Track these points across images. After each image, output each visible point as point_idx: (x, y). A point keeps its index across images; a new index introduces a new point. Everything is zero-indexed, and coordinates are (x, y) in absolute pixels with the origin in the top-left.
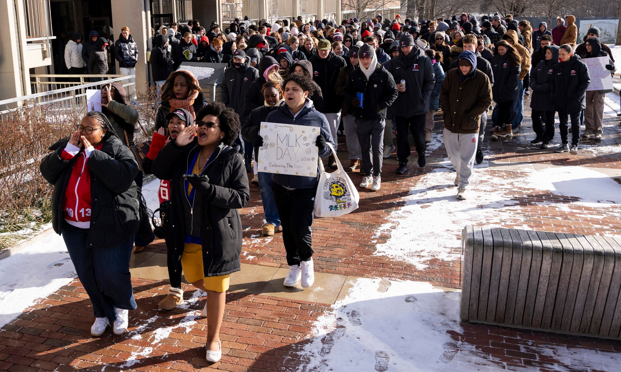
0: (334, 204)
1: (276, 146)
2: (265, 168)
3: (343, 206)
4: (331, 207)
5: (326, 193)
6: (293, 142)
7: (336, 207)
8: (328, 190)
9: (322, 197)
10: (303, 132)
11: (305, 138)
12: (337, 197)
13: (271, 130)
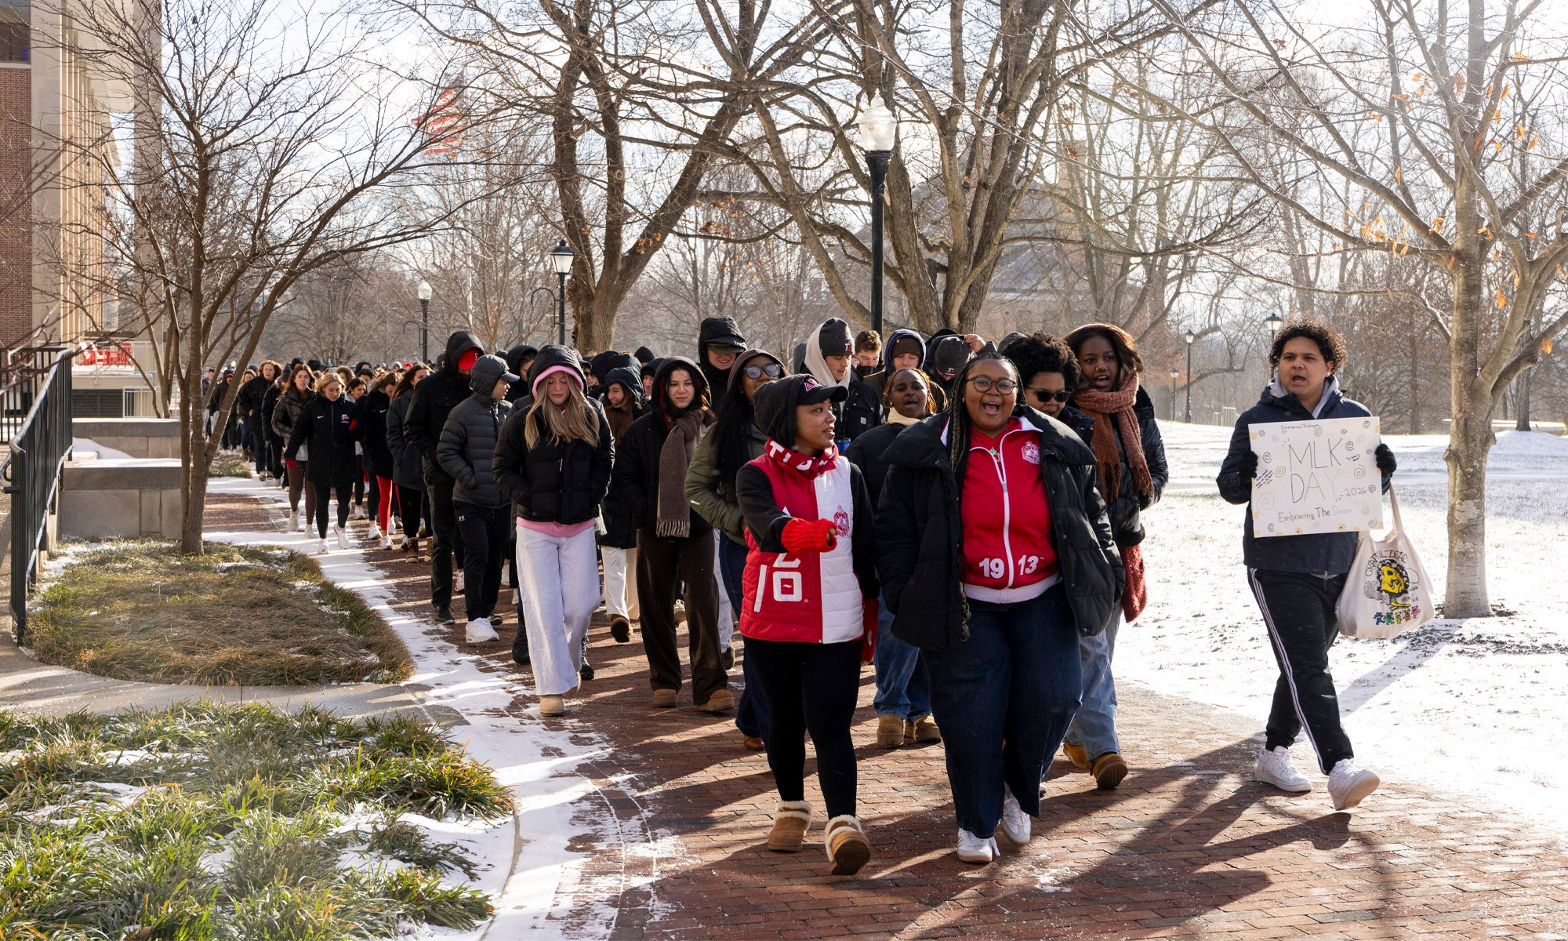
0: (1385, 610)
1: (1289, 473)
2: (1270, 528)
3: (1403, 615)
4: (1378, 616)
5: (1370, 584)
6: (1323, 457)
7: (1389, 616)
8: (1374, 578)
9: (1361, 592)
10: (1344, 432)
11: (1350, 445)
12: (1392, 595)
13: (1275, 439)
